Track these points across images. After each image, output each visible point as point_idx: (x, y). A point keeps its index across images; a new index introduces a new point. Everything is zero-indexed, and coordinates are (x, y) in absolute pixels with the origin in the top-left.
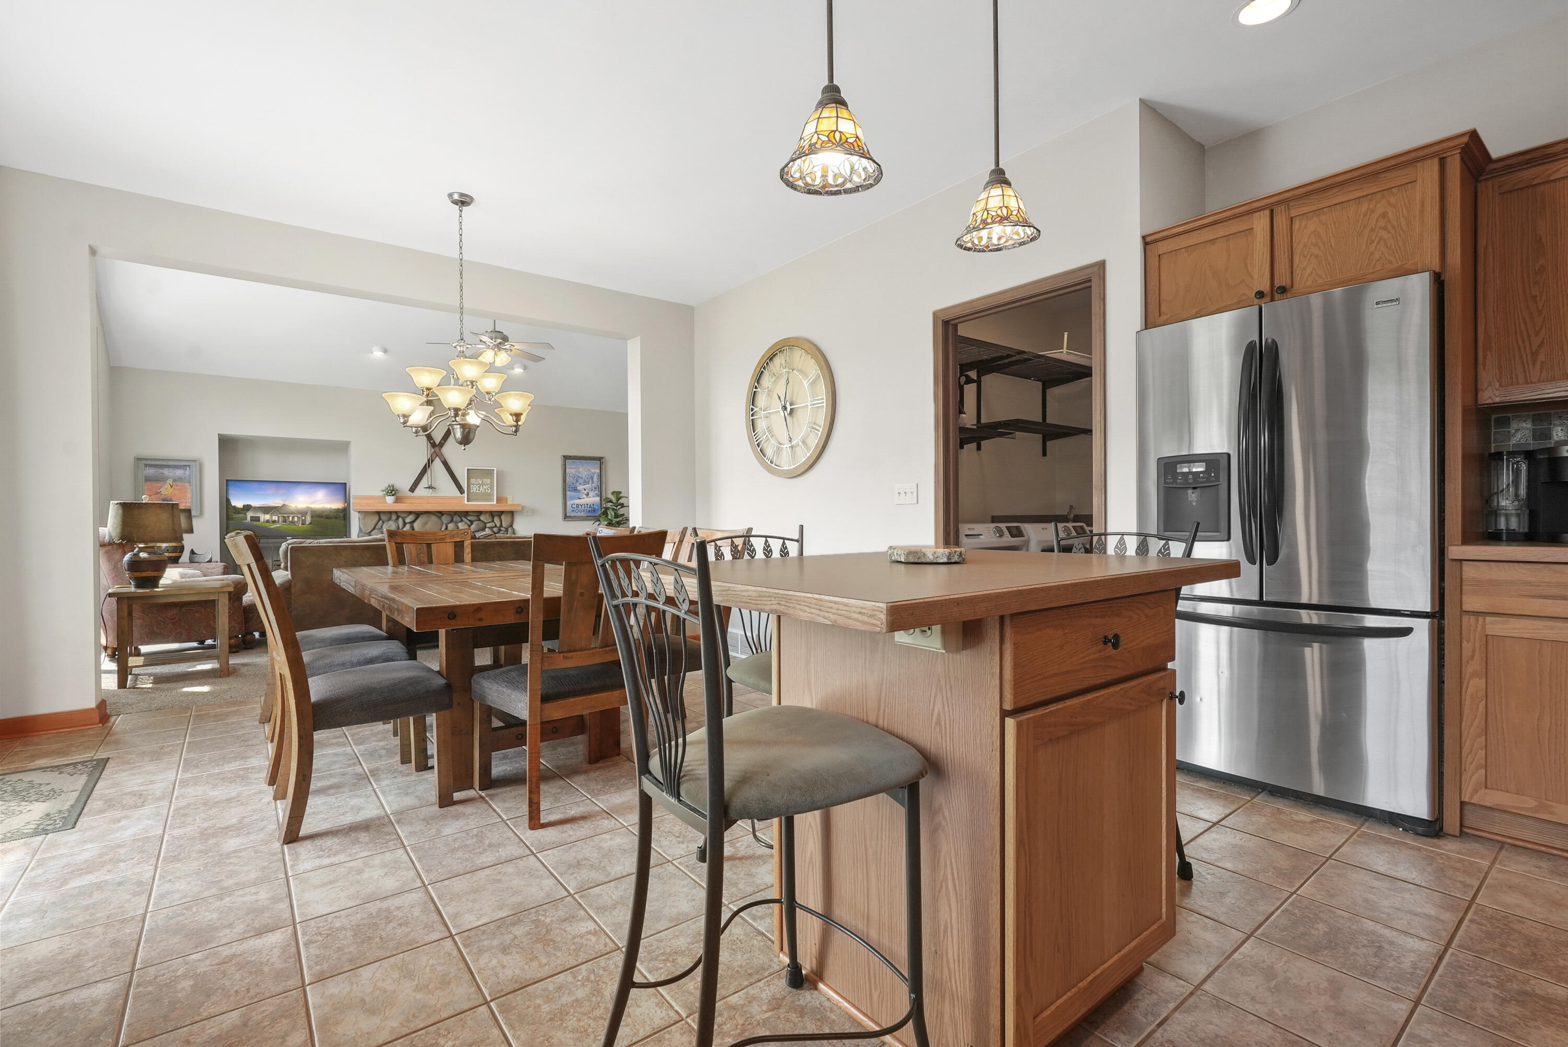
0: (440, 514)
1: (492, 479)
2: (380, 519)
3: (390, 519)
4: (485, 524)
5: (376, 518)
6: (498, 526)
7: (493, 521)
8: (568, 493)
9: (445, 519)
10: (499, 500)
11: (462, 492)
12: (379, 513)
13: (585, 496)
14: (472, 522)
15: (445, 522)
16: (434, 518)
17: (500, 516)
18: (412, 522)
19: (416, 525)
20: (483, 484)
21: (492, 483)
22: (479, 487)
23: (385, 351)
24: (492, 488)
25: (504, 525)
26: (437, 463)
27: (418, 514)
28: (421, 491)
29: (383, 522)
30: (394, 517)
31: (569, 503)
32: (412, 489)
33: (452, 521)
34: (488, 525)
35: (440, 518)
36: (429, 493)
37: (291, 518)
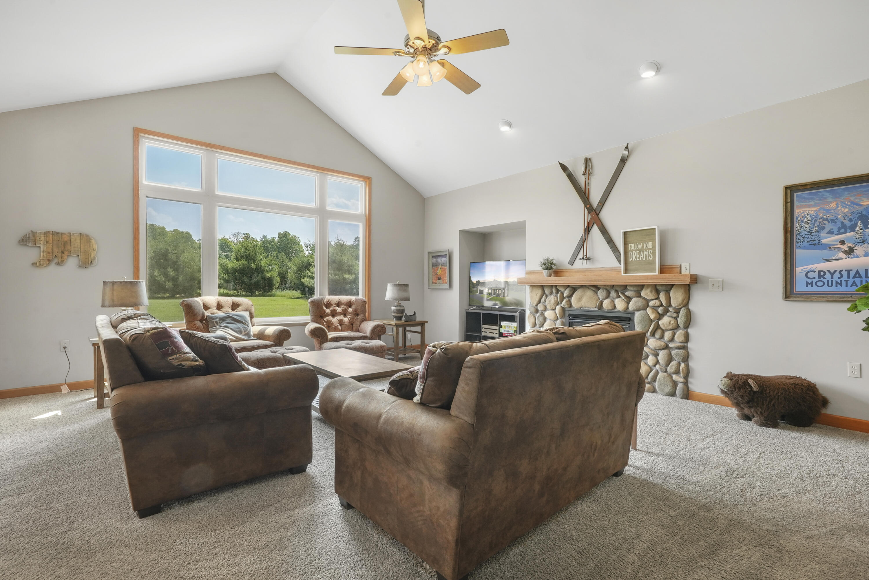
0: (596, 288)
1: (654, 240)
2: (544, 293)
3: (551, 293)
4: (647, 301)
5: (539, 292)
6: (664, 304)
7: (658, 298)
9: (601, 294)
10: (663, 270)
11: (620, 262)
12: (543, 287)
14: (629, 299)
15: (601, 298)
16: (589, 293)
17: (666, 291)
18: (570, 296)
19: (573, 300)
20: (643, 250)
21: (654, 247)
22: (639, 254)
24: (654, 253)
25: (674, 303)
26: (595, 230)
27: (574, 289)
28: (579, 264)
29: (547, 296)
30: (554, 290)
32: (572, 263)
33: (608, 296)
34: (651, 303)
35: (596, 293)
36: (588, 265)
37: (498, 290)
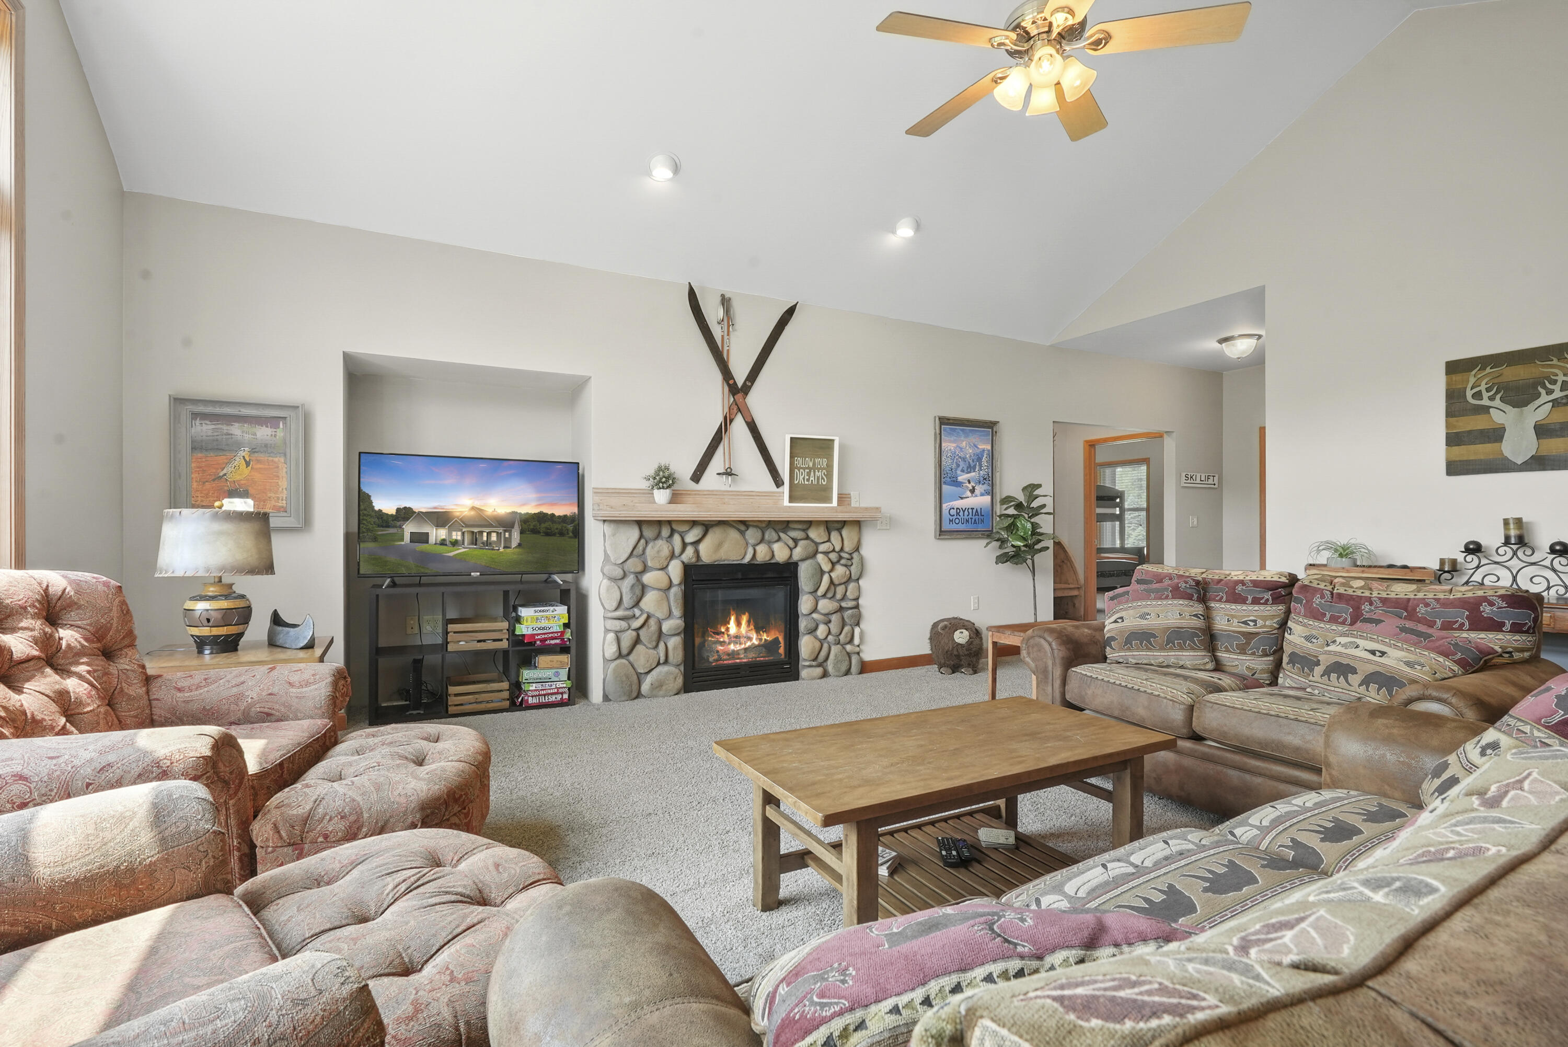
0: (743, 525)
1: (830, 458)
2: (641, 536)
3: (658, 536)
4: (817, 544)
5: (634, 533)
6: (837, 549)
7: (829, 540)
8: (945, 488)
9: (752, 535)
10: (842, 498)
11: (778, 482)
12: (640, 523)
13: (969, 494)
14: (796, 541)
15: (752, 541)
16: (734, 534)
17: (839, 530)
18: (696, 543)
19: (702, 547)
20: (814, 468)
21: (830, 467)
22: (809, 474)
23: (676, 169)
24: (829, 476)
25: (847, 548)
26: (739, 426)
27: (707, 526)
28: (711, 480)
29: (647, 543)
30: (665, 532)
31: (945, 506)
32: (697, 477)
33: (762, 540)
34: (822, 548)
35: (742, 533)
36: (723, 484)
37: (485, 534)
